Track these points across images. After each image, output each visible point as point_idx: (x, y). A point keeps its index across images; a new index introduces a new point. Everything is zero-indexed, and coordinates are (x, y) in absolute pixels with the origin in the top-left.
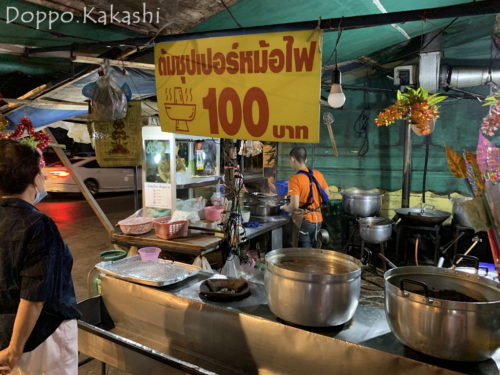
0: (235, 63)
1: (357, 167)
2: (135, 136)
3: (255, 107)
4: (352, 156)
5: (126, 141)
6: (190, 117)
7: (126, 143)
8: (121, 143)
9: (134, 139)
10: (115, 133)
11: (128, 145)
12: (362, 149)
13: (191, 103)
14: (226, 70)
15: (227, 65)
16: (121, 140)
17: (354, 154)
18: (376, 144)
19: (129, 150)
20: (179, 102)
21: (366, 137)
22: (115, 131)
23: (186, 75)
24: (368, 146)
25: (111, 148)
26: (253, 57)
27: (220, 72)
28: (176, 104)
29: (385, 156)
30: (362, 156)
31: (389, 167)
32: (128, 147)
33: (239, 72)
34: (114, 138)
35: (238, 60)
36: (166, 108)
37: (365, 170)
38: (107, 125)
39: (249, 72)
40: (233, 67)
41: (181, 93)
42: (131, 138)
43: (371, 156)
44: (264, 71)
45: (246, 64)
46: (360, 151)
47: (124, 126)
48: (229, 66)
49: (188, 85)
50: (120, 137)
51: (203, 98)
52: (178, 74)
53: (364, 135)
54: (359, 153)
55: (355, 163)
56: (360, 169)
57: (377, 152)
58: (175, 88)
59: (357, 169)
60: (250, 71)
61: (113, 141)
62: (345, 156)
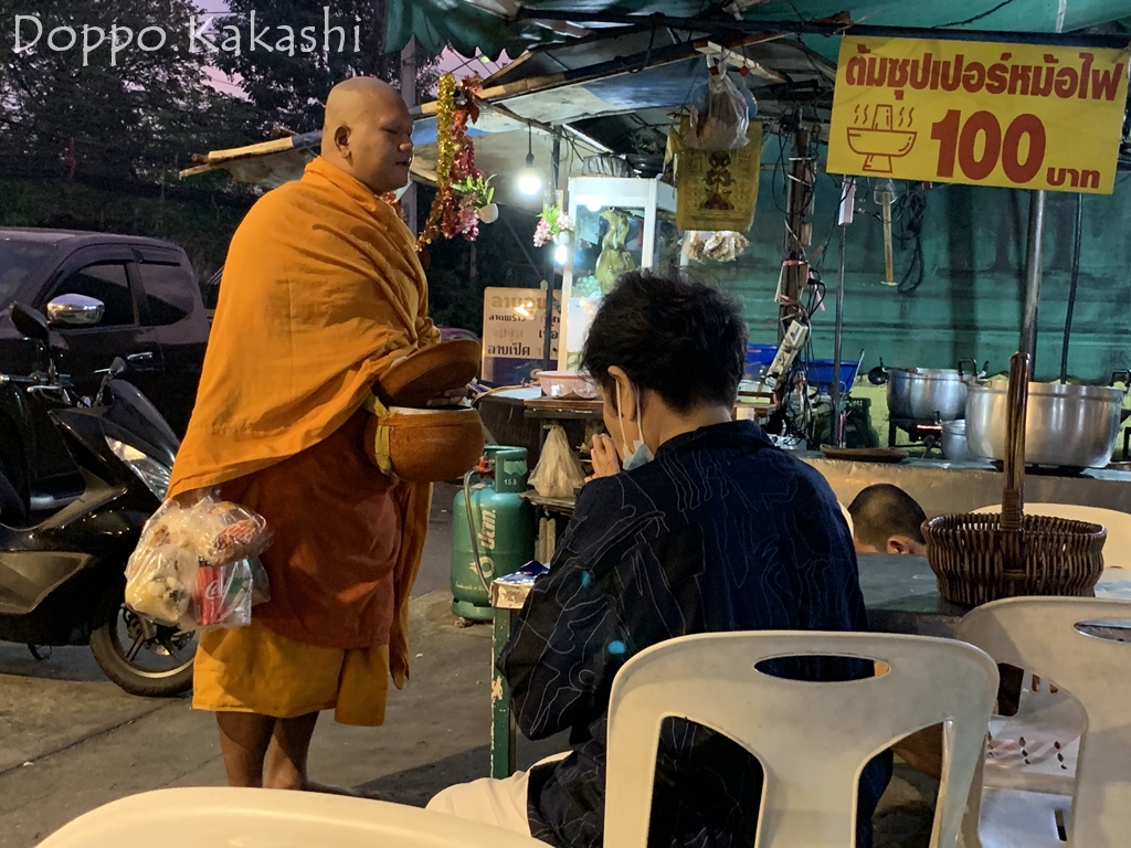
0: (1002, 80)
1: (897, 321)
2: (745, 180)
3: (1025, 140)
4: (883, 295)
5: (728, 189)
6: (900, 150)
7: (729, 192)
8: (720, 191)
9: (743, 185)
10: (712, 173)
11: (731, 196)
12: (907, 276)
13: (909, 130)
14: (984, 87)
15: (987, 81)
16: (720, 185)
17: (887, 289)
18: (941, 267)
19: (733, 203)
20: (882, 125)
21: (919, 248)
22: (712, 171)
23: (907, 88)
24: (922, 271)
25: (704, 198)
26: (1031, 74)
27: (971, 89)
28: (874, 129)
29: (962, 296)
30: (906, 293)
31: (973, 321)
32: (731, 199)
33: (1006, 91)
34: (710, 182)
35: (1008, 76)
36: (849, 135)
37: (916, 328)
38: (701, 158)
39: (1022, 93)
40: (996, 84)
41: (889, 114)
42: (738, 184)
43: (929, 296)
44: (1045, 93)
45: (1019, 83)
46: (903, 282)
47: (729, 163)
48: (990, 82)
49: (907, 102)
50: (719, 180)
51: (934, 125)
52: (889, 85)
53: (912, 244)
54: (899, 286)
55: (889, 311)
56: (902, 326)
57: (944, 285)
58: (878, 106)
59: (895, 326)
60: (1024, 92)
61: (708, 188)
62: (866, 294)
